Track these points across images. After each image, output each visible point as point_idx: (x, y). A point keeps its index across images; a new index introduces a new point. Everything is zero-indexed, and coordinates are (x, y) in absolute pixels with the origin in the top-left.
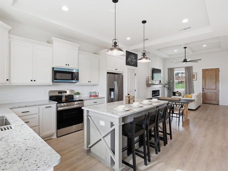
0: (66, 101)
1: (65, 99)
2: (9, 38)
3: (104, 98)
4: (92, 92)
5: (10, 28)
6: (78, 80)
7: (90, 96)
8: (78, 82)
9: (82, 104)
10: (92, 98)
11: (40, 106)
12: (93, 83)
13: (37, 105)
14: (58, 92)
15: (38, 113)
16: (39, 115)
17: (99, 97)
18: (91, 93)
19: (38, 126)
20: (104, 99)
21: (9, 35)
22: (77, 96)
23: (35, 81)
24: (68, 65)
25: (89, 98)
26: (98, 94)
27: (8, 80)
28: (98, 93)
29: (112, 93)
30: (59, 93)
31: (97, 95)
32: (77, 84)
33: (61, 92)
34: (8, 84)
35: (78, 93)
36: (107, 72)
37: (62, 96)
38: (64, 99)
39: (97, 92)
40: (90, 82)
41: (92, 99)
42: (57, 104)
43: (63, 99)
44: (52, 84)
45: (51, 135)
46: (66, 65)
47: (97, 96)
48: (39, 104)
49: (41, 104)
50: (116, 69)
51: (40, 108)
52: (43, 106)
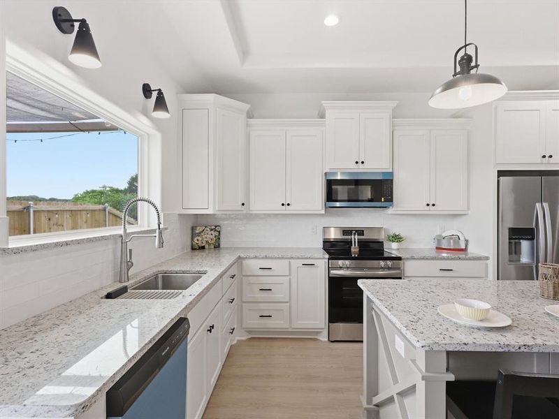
0: (361, 257)
1: (358, 250)
2: (247, 125)
3: (487, 258)
4: (444, 235)
5: (246, 107)
6: (392, 201)
7: (437, 248)
8: (392, 205)
9: (399, 268)
10: (444, 255)
11: (292, 261)
12: (442, 207)
13: (286, 258)
14: (343, 231)
15: (288, 274)
16: (290, 279)
17: (469, 256)
18: (439, 239)
19: (287, 302)
20: (487, 265)
21: (247, 121)
22: (394, 245)
23: (288, 205)
24: (363, 163)
25: (434, 253)
26: (466, 246)
27: (243, 204)
28: (467, 241)
29: (525, 245)
30: (344, 235)
31: (463, 247)
32: (390, 211)
33: (350, 231)
34: (245, 212)
35: (397, 238)
36: (499, 172)
37: (351, 242)
38: (355, 249)
39: (462, 238)
40: (434, 205)
41: (444, 259)
42: (329, 259)
43: (352, 250)
44: (323, 212)
45: (317, 332)
46: (357, 163)
47: (462, 250)
48: (289, 256)
49: (294, 255)
50: (544, 157)
51: (292, 264)
52: (299, 260)
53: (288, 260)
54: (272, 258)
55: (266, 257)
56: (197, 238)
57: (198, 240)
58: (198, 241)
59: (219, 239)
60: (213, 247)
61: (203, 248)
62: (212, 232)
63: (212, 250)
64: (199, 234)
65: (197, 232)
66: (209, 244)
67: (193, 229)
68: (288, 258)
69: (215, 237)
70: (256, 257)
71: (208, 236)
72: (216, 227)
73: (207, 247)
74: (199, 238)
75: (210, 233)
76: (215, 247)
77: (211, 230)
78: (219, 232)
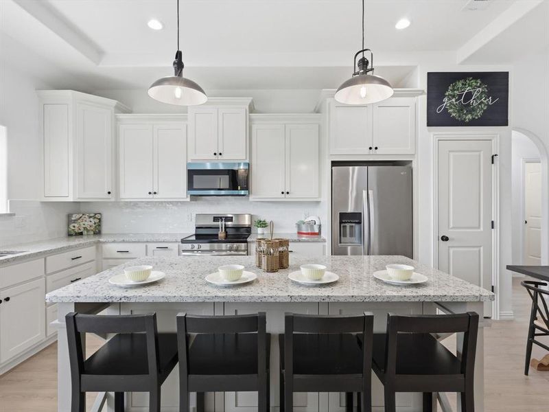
1: (224, 234)
3: (324, 241)
7: (298, 233)
9: (244, 250)
10: (304, 238)
11: (148, 244)
12: (296, 196)
13: (142, 242)
14: (214, 217)
21: (115, 115)
22: (261, 230)
24: (220, 154)
25: (296, 237)
26: (319, 229)
27: (109, 193)
28: (320, 225)
30: (214, 221)
31: (317, 231)
33: (221, 218)
35: (262, 224)
36: (333, 162)
37: (219, 228)
38: (222, 234)
39: (318, 223)
40: (287, 193)
42: (181, 242)
43: (219, 234)
44: (188, 200)
46: (215, 154)
47: (316, 234)
48: (145, 240)
49: (149, 240)
50: (370, 148)
51: (148, 247)
52: (153, 244)
53: (145, 244)
54: (129, 242)
55: (124, 241)
56: (73, 224)
57: (74, 227)
58: (76, 227)
59: (100, 225)
60: (92, 233)
61: (81, 234)
62: (91, 219)
63: (92, 236)
64: (75, 221)
65: (73, 219)
66: (88, 231)
67: (69, 216)
68: (144, 242)
69: (95, 223)
70: (114, 242)
71: (86, 223)
72: (96, 214)
73: (85, 233)
74: (76, 225)
75: (88, 220)
76: (94, 234)
77: (90, 217)
78: (100, 219)
